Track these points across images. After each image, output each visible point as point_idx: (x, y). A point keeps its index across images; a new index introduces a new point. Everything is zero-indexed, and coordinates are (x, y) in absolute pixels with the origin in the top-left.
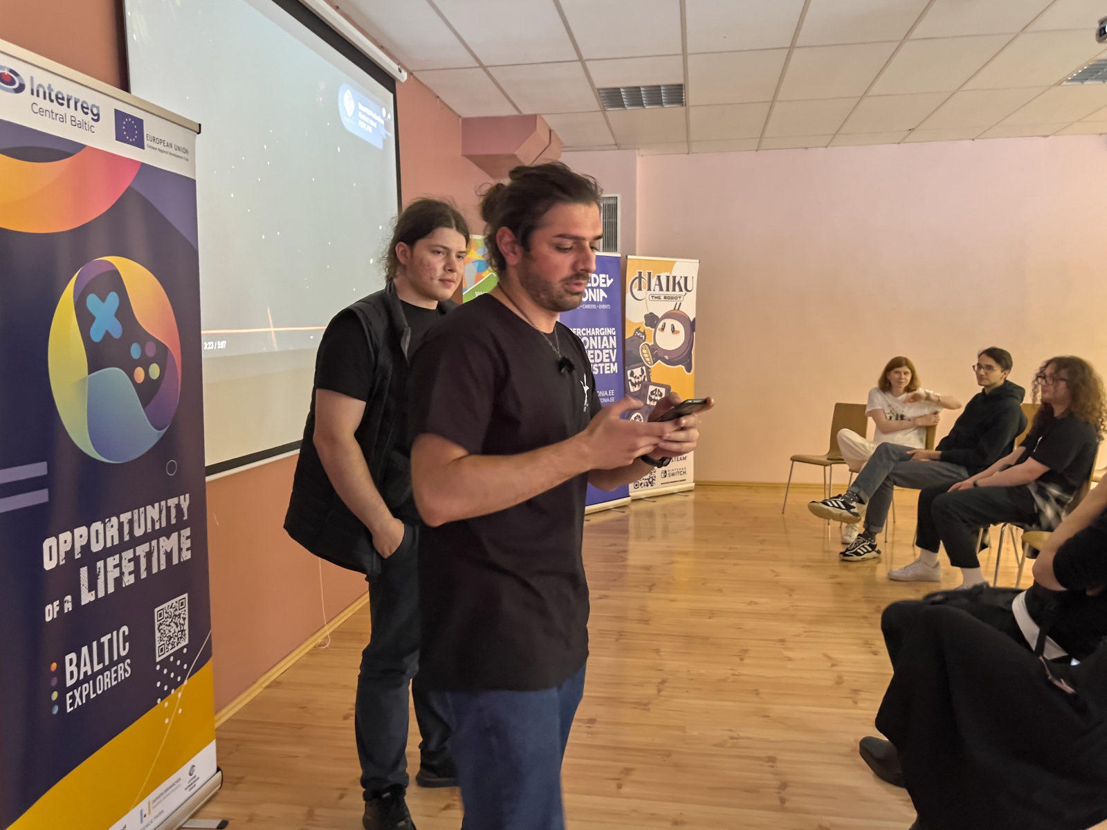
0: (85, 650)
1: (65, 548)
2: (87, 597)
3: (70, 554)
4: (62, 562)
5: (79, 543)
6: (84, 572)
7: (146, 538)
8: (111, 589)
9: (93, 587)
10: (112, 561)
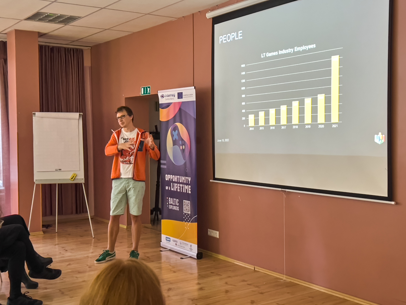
0: (172, 199)
1: (169, 178)
2: (172, 189)
3: (170, 179)
4: (169, 180)
5: (171, 178)
6: (172, 184)
7: (182, 183)
8: (176, 190)
9: (173, 188)
10: (176, 184)
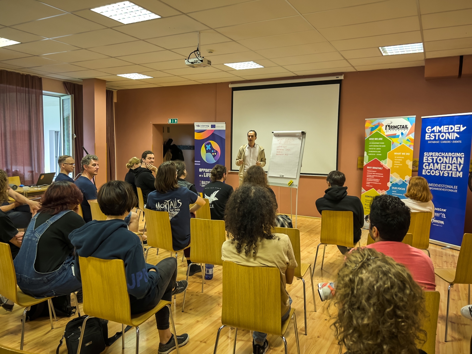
0: (204, 181)
4: (202, 171)
6: (204, 173)
8: (208, 177)
9: (205, 175)
10: (208, 174)
